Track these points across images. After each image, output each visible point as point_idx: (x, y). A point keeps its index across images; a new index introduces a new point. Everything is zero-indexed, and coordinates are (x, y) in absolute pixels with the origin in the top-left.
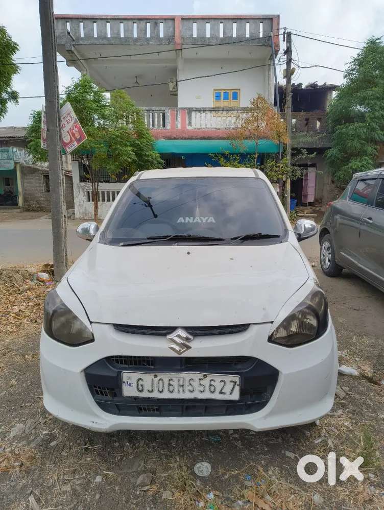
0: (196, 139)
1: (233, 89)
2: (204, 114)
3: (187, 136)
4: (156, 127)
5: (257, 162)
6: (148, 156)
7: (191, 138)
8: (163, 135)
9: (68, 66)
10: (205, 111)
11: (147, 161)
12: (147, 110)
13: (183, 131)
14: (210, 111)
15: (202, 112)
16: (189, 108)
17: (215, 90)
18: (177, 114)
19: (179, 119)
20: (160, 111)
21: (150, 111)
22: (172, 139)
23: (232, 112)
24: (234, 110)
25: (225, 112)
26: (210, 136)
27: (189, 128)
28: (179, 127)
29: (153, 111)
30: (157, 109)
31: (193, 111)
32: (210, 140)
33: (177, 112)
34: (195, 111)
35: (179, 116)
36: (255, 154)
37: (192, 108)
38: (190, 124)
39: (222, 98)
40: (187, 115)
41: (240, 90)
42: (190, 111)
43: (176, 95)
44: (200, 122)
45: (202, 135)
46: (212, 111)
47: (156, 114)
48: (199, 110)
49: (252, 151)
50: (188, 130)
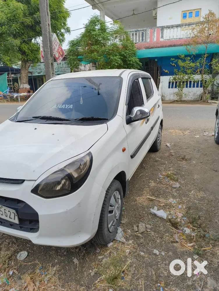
0: (166, 47)
1: (195, 9)
2: (172, 30)
3: (159, 45)
4: (141, 41)
5: (206, 60)
6: (130, 61)
7: (162, 47)
8: (144, 46)
9: (93, 9)
10: (173, 27)
11: (130, 64)
12: (135, 31)
13: (157, 42)
14: (176, 26)
15: (171, 28)
16: (162, 27)
17: (182, 11)
18: (154, 31)
19: (155, 35)
20: (143, 30)
21: (137, 31)
22: (150, 48)
23: (192, 26)
24: (194, 24)
25: (187, 26)
26: (175, 44)
27: (161, 40)
28: (155, 40)
29: (139, 31)
30: (141, 30)
31: (165, 28)
32: (175, 46)
33: (154, 30)
34: (166, 28)
35: (155, 33)
36: (205, 54)
37: (164, 26)
38: (162, 37)
39: (188, 17)
40: (160, 31)
41: (201, 9)
42: (163, 28)
43: (156, 19)
44: (169, 35)
45: (169, 44)
46: (178, 26)
47: (141, 33)
48: (168, 27)
49: (203, 53)
50: (160, 41)
